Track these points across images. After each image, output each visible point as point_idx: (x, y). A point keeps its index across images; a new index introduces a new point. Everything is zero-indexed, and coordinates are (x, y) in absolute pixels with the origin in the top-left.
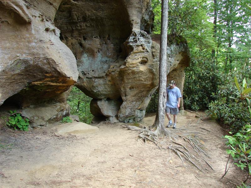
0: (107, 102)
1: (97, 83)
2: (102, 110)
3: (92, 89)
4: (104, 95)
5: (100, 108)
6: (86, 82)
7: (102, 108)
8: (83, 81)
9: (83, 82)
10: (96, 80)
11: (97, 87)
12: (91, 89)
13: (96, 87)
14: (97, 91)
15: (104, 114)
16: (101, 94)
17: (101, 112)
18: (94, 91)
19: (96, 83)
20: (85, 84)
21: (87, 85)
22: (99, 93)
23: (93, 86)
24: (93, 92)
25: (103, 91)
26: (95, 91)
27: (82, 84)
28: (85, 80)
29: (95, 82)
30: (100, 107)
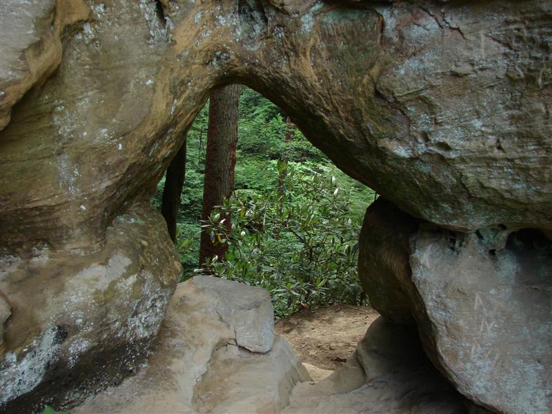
0: (509, 266)
1: (429, 60)
2: (444, 344)
3: (370, 124)
4: (494, 202)
5: (436, 315)
6: (322, 45)
7: (454, 330)
8: (288, 32)
9: (293, 50)
10: (416, 32)
11: (430, 107)
12: (358, 124)
13: (412, 109)
14: (422, 148)
15: (468, 384)
16: (461, 185)
17: (436, 353)
18: (385, 143)
19: (412, 64)
20: (308, 69)
21: (322, 75)
22: (445, 178)
23: (377, 94)
24: (382, 154)
25: (489, 161)
26: (402, 152)
27: (285, 70)
28: (308, 23)
29: (402, 50)
30: (430, 304)
